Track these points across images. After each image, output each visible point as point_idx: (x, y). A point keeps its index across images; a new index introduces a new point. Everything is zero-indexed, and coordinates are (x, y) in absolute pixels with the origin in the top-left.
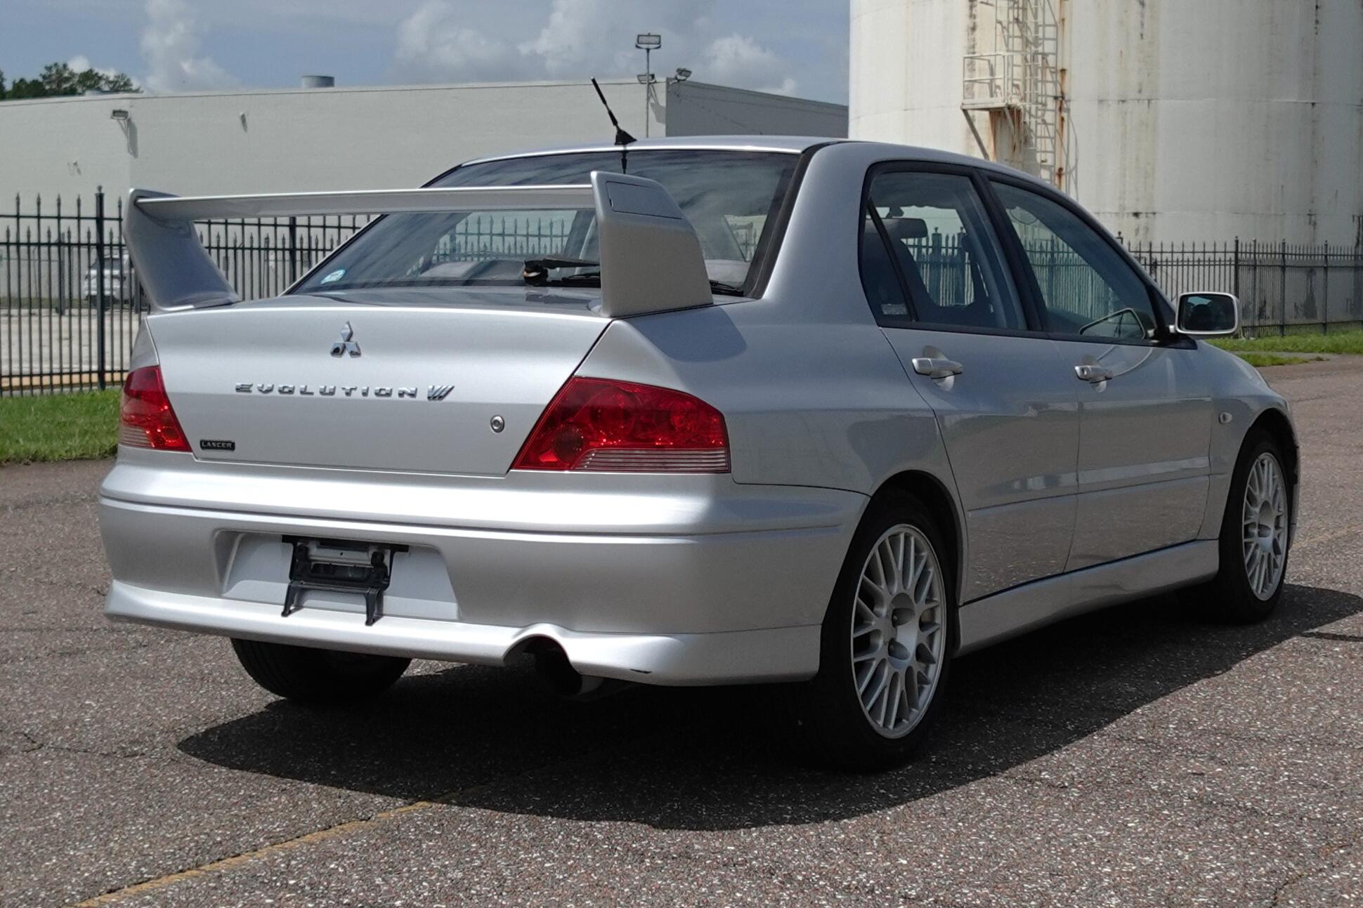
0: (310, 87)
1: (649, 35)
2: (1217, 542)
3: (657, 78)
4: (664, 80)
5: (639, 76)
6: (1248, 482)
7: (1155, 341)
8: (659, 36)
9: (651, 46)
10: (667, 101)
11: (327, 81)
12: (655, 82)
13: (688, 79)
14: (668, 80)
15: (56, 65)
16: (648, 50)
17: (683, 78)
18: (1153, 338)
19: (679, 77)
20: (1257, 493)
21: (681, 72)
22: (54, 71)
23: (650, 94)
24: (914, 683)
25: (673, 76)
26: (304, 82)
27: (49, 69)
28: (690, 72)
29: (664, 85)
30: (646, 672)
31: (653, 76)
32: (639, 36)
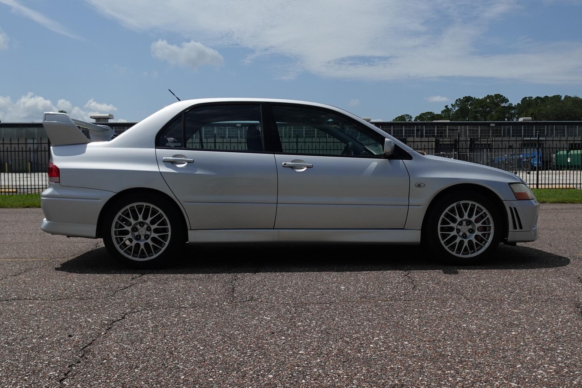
2: (420, 231)
6: (447, 209)
20: (457, 216)
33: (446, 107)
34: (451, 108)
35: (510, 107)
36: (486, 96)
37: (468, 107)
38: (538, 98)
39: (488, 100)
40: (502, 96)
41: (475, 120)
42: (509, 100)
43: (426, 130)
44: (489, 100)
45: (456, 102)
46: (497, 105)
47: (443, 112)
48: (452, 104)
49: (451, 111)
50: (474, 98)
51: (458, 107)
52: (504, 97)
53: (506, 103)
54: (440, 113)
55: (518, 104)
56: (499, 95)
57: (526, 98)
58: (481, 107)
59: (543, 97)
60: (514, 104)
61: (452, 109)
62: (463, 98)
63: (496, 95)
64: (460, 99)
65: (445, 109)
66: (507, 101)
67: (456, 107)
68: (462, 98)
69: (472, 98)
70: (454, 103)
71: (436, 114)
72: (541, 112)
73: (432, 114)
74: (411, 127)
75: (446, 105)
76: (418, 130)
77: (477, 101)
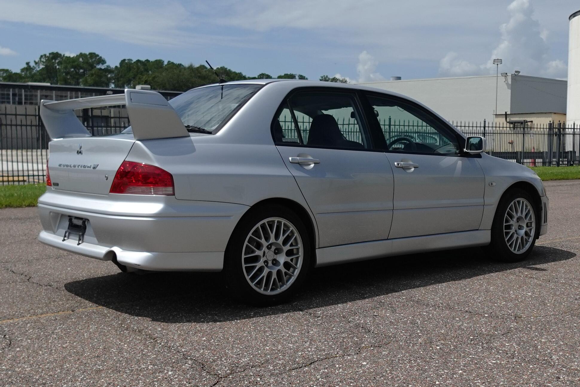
0: (394, 80)
1: (498, 59)
2: (490, 231)
3: (508, 74)
4: (511, 75)
5: (501, 74)
6: (509, 208)
7: (459, 155)
8: (501, 60)
9: (498, 63)
10: (512, 81)
11: (399, 78)
12: (507, 76)
13: (519, 74)
14: (512, 75)
15: (324, 76)
16: (497, 64)
17: (517, 74)
18: (458, 154)
19: (516, 74)
20: (514, 214)
21: (516, 72)
22: (323, 78)
23: (506, 80)
24: (283, 276)
25: (514, 74)
26: (391, 79)
27: (322, 77)
28: (520, 72)
29: (511, 77)
30: (139, 265)
31: (506, 74)
32: (494, 60)
33: (28, 64)
34: (33, 66)
35: (108, 70)
36: (78, 54)
37: (56, 67)
38: (138, 61)
39: (81, 60)
40: (98, 55)
41: (66, 84)
42: (107, 62)
43: (25, 95)
44: (83, 59)
45: (40, 58)
46: (92, 66)
47: (22, 70)
48: (35, 61)
49: (33, 69)
50: (63, 55)
51: (43, 65)
52: (101, 57)
53: (103, 64)
54: (19, 71)
55: (116, 67)
56: (94, 54)
57: (125, 60)
58: (72, 67)
59: (144, 61)
60: (113, 66)
61: (35, 68)
62: (50, 54)
63: (90, 54)
64: (45, 55)
65: (26, 66)
66: (103, 62)
67: (41, 64)
68: (48, 55)
69: (60, 55)
70: (37, 60)
71: (14, 73)
72: (156, 79)
73: (9, 72)
74: (6, 89)
75: (28, 62)
76: (14, 95)
77: (68, 60)
